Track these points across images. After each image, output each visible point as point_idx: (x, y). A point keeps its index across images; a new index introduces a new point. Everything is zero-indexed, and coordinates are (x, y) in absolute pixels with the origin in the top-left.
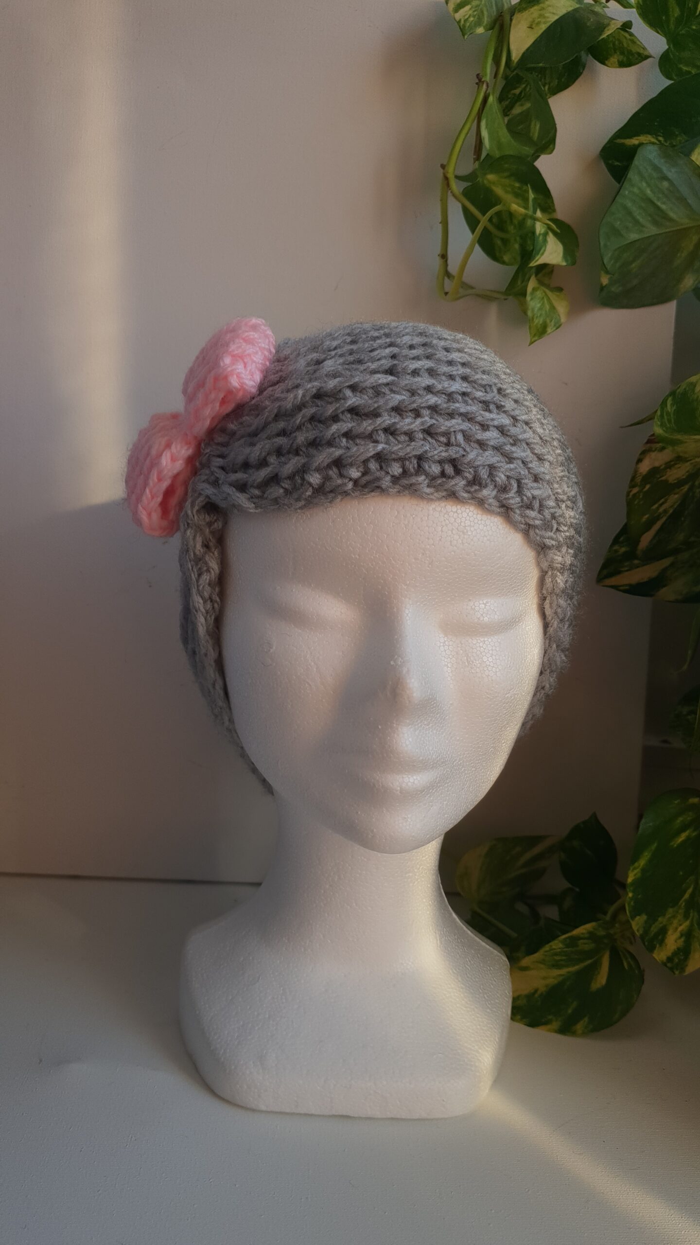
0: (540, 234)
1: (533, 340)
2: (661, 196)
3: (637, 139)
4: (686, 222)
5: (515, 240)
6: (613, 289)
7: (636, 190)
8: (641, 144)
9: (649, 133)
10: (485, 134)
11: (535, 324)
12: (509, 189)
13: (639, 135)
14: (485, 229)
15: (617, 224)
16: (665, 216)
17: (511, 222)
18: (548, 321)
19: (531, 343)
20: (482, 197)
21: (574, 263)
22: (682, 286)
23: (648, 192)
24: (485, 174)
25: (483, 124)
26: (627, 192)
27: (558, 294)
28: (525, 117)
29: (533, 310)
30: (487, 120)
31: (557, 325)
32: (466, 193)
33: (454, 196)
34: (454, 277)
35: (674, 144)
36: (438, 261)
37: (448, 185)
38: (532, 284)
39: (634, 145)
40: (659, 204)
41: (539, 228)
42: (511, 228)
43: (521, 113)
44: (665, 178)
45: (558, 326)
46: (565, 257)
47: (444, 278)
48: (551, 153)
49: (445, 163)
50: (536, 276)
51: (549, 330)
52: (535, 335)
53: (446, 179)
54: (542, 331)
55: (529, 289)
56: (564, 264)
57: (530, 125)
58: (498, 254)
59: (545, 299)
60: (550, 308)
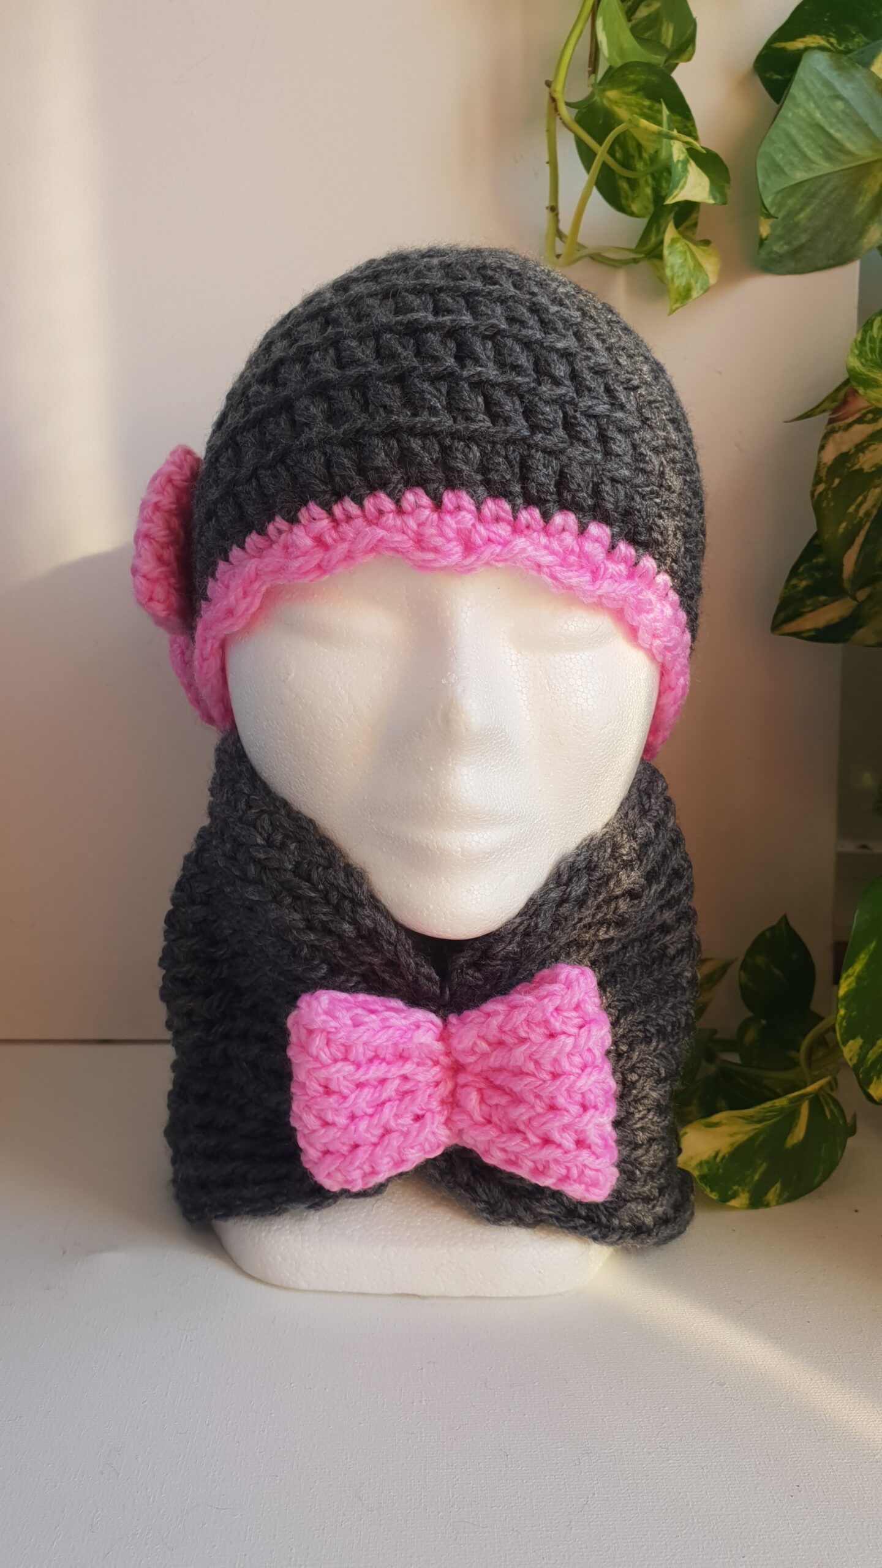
0: (678, 161)
1: (674, 307)
2: (834, 120)
3: (802, 42)
4: (868, 156)
5: (646, 181)
6: (776, 248)
7: (801, 112)
8: (807, 49)
9: (817, 32)
10: (602, 37)
11: (676, 286)
12: (637, 110)
13: (804, 36)
14: (604, 165)
15: (779, 157)
16: (842, 149)
17: (641, 157)
18: (693, 282)
19: (672, 311)
20: (601, 122)
21: (724, 202)
22: (865, 241)
23: (818, 115)
24: (604, 90)
25: (599, 22)
26: (790, 115)
27: (705, 248)
28: (654, 21)
29: (672, 267)
30: (604, 21)
31: (705, 288)
32: (580, 121)
33: (564, 124)
34: (566, 237)
35: (851, 47)
36: (545, 216)
37: (556, 109)
38: (670, 233)
39: (798, 50)
40: (832, 131)
41: (677, 151)
42: (640, 166)
43: (648, 17)
44: (839, 97)
45: (707, 290)
46: (712, 193)
47: (554, 241)
48: (689, 60)
49: (551, 79)
50: (677, 225)
51: (695, 294)
52: (676, 301)
53: (553, 100)
54: (686, 294)
55: (667, 243)
56: (712, 201)
57: (660, 30)
58: (624, 202)
59: (688, 254)
60: (695, 266)
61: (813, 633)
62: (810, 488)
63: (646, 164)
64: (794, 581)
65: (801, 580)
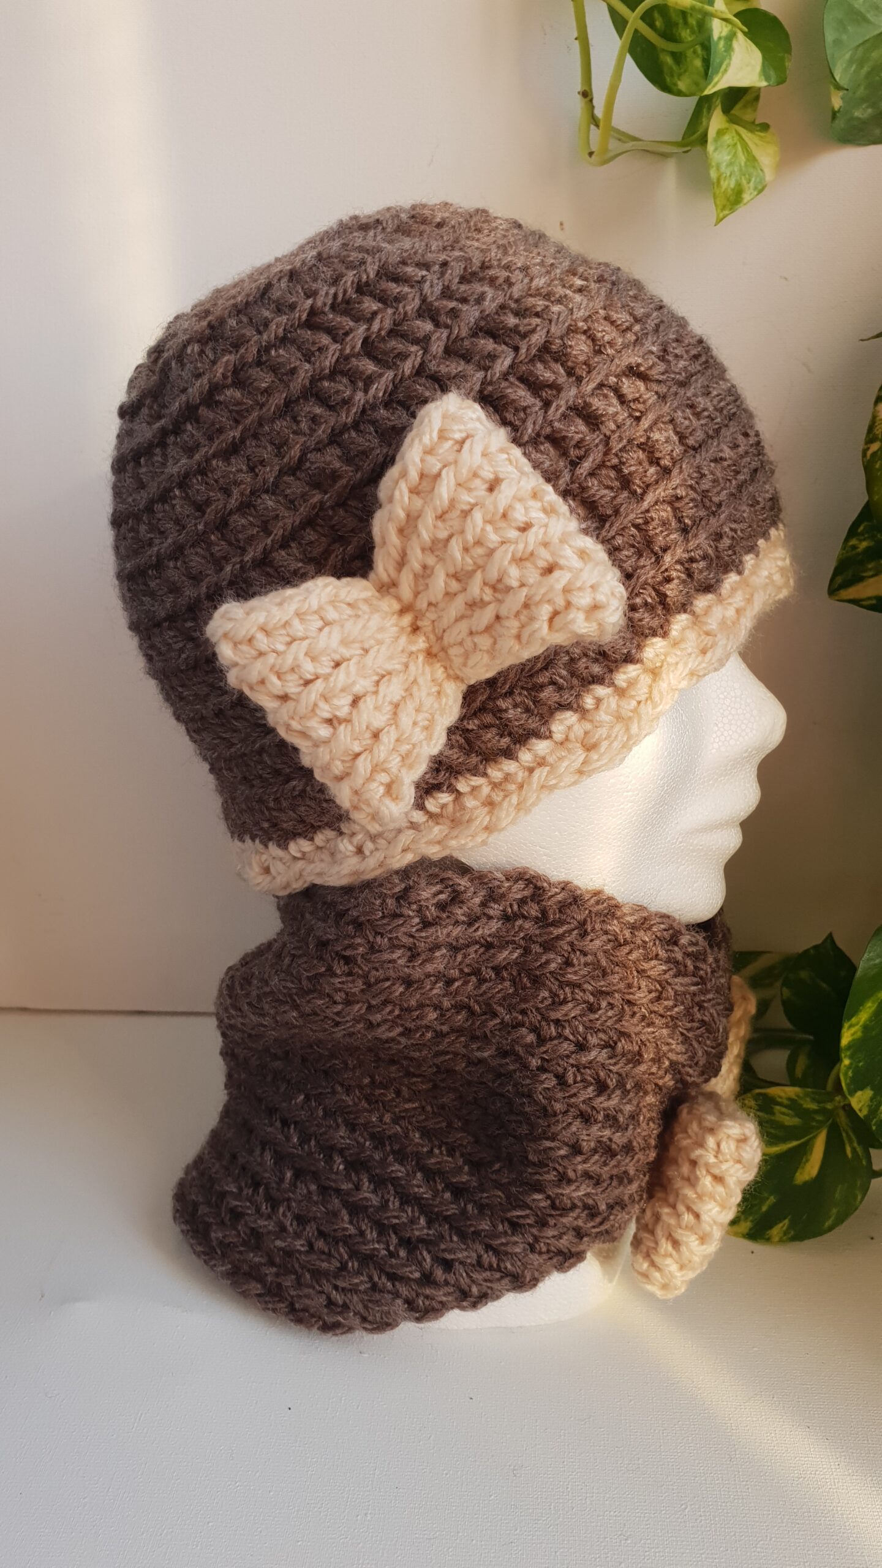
0: (720, 38)
1: (721, 215)
5: (695, 52)
11: (722, 189)
17: (686, 23)
18: (744, 182)
19: (719, 220)
21: (781, 81)
27: (762, 134)
29: (719, 167)
31: (760, 187)
34: (600, 121)
36: (579, 102)
38: (716, 121)
41: (719, 30)
42: (686, 34)
45: (762, 188)
46: (765, 73)
47: (589, 126)
50: (726, 111)
51: (746, 197)
52: (724, 208)
54: (735, 199)
55: (712, 134)
56: (764, 84)
58: (668, 79)
59: (739, 147)
60: (748, 160)
61: (874, 602)
62: (861, 445)
63: (693, 32)
64: (853, 542)
65: (861, 541)
